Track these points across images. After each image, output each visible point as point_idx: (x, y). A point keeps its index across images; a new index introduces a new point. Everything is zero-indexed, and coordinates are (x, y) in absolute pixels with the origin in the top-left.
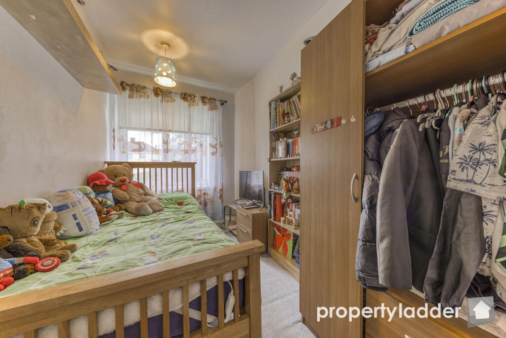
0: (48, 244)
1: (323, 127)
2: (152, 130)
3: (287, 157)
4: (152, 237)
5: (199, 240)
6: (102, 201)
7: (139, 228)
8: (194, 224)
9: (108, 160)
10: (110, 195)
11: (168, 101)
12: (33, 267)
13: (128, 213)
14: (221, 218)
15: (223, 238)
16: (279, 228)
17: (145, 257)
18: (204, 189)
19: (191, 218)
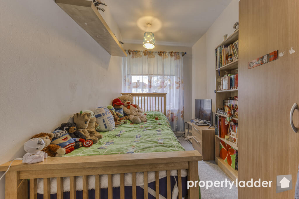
0: (91, 133)
1: (260, 62)
2: (142, 75)
3: (230, 89)
4: (137, 137)
5: (161, 143)
6: (118, 113)
7: (132, 130)
8: (160, 132)
9: (123, 92)
10: (122, 111)
11: (151, 58)
12: (82, 144)
13: (129, 121)
14: (182, 130)
15: (175, 144)
16: (224, 144)
17: (129, 148)
18: (172, 110)
19: (160, 128)
